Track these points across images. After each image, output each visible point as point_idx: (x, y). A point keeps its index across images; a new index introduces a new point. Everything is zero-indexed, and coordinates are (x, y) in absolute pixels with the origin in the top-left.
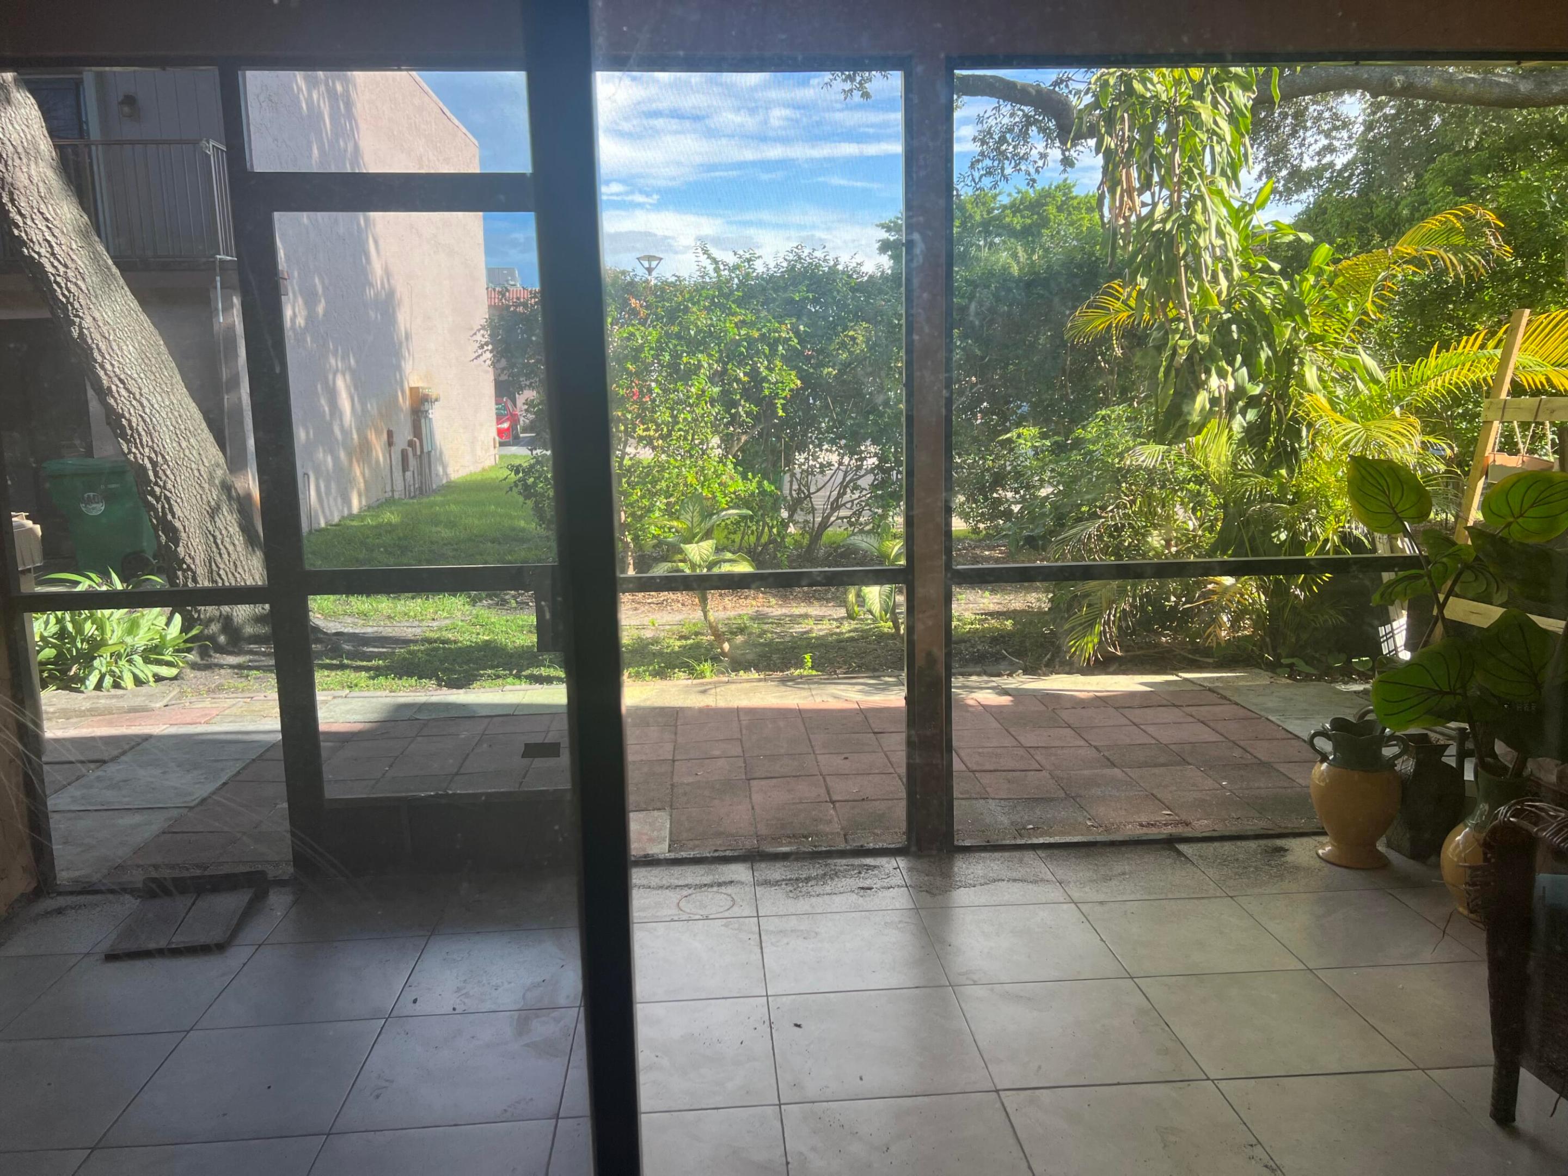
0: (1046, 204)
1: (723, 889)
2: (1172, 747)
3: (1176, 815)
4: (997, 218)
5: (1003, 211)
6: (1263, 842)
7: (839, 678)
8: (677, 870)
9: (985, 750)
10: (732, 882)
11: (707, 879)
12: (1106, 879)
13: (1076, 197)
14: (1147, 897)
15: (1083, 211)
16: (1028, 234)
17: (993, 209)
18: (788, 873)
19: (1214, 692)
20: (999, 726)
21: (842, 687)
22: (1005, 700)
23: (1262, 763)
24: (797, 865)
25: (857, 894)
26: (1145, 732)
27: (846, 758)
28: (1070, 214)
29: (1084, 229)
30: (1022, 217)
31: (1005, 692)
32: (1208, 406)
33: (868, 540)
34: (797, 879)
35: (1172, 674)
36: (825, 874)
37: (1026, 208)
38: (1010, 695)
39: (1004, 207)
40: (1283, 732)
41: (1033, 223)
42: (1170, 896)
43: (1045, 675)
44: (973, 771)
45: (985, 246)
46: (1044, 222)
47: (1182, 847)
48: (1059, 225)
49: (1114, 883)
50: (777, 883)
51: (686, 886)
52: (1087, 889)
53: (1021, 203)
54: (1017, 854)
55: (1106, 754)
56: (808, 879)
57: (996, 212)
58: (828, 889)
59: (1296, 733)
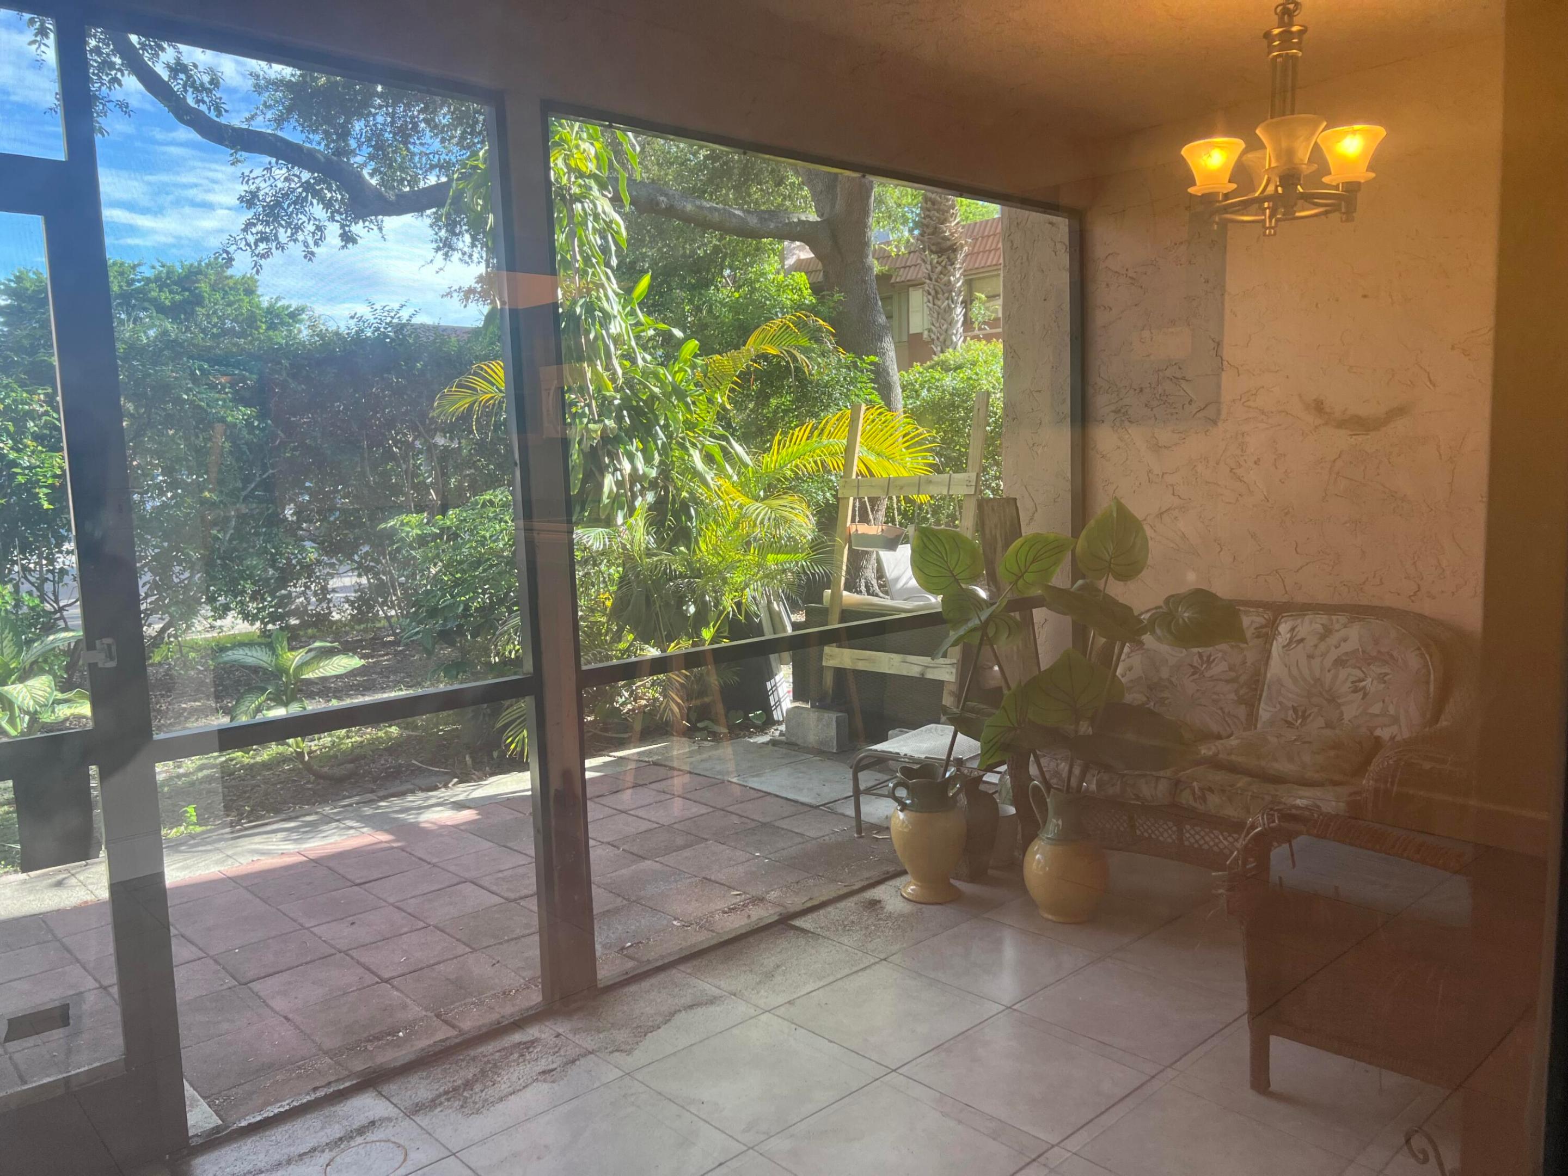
0: (198, 281)
1: (370, 1136)
2: (675, 826)
3: (745, 893)
4: (138, 291)
5: (146, 284)
6: (855, 899)
7: (246, 829)
8: (279, 1134)
9: (505, 873)
10: (373, 1123)
11: (336, 1131)
12: (770, 975)
13: (231, 277)
14: (822, 984)
15: (241, 292)
16: (176, 311)
17: (133, 280)
18: (436, 1086)
19: (661, 765)
20: (491, 844)
21: (257, 839)
22: (468, 815)
23: (764, 825)
24: (437, 1071)
25: (545, 1081)
26: (637, 817)
27: (353, 924)
28: (226, 293)
29: (244, 311)
30: (171, 292)
31: (460, 806)
32: (615, 489)
33: (255, 654)
34: (454, 1090)
35: (604, 755)
36: (483, 1072)
37: (175, 283)
38: (469, 808)
39: (148, 281)
40: (752, 791)
41: (184, 300)
42: (839, 976)
43: (481, 779)
44: (515, 900)
45: (129, 320)
46: (198, 300)
47: (798, 923)
48: (215, 304)
49: (778, 978)
50: (433, 1104)
51: (314, 1150)
52: (762, 993)
53: (168, 277)
54: (662, 977)
55: (626, 847)
56: (468, 1085)
57: (138, 284)
58: (504, 1087)
59: (764, 789)
